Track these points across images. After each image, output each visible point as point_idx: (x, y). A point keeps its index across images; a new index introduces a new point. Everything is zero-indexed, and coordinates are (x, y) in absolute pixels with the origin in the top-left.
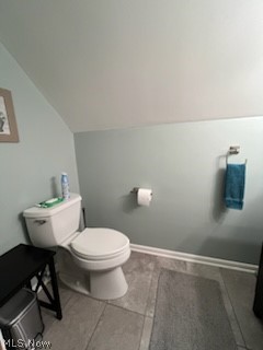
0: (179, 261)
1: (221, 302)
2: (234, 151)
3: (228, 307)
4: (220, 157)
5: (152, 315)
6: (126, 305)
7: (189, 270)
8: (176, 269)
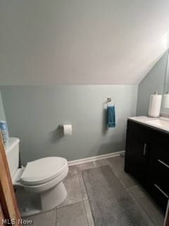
0: (89, 163)
1: (113, 174)
2: (109, 100)
3: (116, 174)
4: (104, 103)
5: (87, 198)
6: (70, 202)
7: (95, 166)
8: (89, 167)
